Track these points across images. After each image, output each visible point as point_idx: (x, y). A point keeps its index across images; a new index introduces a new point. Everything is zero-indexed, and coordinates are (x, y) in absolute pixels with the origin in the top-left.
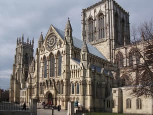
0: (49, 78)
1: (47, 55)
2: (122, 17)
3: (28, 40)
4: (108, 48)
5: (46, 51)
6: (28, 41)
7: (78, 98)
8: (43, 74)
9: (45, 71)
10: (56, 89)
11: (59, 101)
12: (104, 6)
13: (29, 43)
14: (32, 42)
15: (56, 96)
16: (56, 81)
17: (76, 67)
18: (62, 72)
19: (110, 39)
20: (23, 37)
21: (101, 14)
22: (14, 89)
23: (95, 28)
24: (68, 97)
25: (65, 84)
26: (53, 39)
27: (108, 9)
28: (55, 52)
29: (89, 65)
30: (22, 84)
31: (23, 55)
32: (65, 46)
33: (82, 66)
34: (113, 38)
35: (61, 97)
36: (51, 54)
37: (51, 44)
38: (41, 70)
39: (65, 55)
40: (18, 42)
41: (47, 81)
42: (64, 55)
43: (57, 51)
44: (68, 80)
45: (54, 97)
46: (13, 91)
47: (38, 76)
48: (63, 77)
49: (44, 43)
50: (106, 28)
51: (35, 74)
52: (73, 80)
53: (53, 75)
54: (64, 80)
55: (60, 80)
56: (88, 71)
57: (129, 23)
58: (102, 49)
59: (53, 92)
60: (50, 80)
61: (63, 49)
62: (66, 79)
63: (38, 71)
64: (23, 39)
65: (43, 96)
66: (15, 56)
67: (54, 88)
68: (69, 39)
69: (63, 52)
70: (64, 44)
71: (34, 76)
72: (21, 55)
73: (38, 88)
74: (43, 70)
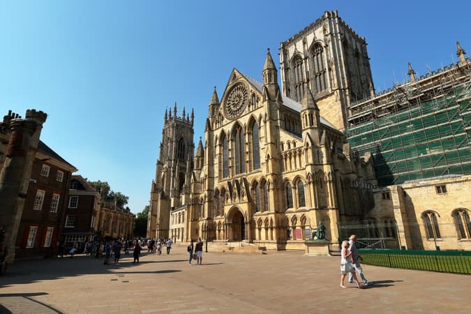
0: (233, 176)
1: (228, 128)
2: (355, 47)
3: (184, 112)
4: (338, 106)
5: (225, 121)
6: (184, 115)
7: (304, 219)
8: (220, 170)
9: (226, 163)
10: (250, 200)
11: (260, 229)
12: (321, 29)
13: (186, 118)
14: (190, 116)
15: (251, 216)
16: (250, 181)
17: (292, 145)
18: (263, 159)
19: (339, 89)
20: (175, 108)
21: (316, 45)
22: (156, 211)
23: (307, 73)
24: (280, 216)
25: (271, 187)
26: (239, 96)
27: (331, 34)
28: (244, 121)
29: (324, 136)
30: (172, 200)
31: (176, 141)
32: (266, 103)
33: (308, 140)
34: (347, 86)
35: (264, 218)
36: (237, 125)
37: (235, 105)
38: (216, 161)
39: (268, 123)
40: (166, 118)
41: (229, 183)
42: (265, 122)
43: (248, 117)
44: (277, 175)
45: (247, 219)
46: (156, 216)
47: (210, 176)
48: (265, 171)
49: (222, 106)
50: (330, 69)
51: (204, 172)
52: (288, 176)
53: (241, 169)
54: (269, 178)
55: (258, 179)
56: (323, 150)
57: (367, 58)
58: (324, 111)
59: (244, 208)
60: (237, 181)
61: (262, 110)
62: (273, 174)
63: (211, 164)
64: (175, 111)
65: (222, 221)
66: (162, 145)
67: (245, 198)
68: (273, 88)
69: (261, 118)
70: (264, 100)
71: (202, 175)
72: (172, 142)
73: (210, 201)
74: (220, 162)
